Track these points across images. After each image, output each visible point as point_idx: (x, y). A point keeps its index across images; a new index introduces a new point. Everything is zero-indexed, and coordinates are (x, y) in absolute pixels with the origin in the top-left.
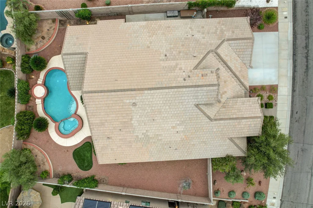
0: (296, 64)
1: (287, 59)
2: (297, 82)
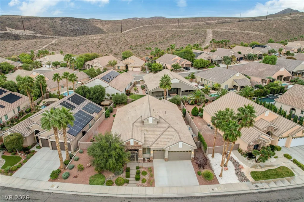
0: (174, 199)
1: (177, 193)
2: (158, 200)
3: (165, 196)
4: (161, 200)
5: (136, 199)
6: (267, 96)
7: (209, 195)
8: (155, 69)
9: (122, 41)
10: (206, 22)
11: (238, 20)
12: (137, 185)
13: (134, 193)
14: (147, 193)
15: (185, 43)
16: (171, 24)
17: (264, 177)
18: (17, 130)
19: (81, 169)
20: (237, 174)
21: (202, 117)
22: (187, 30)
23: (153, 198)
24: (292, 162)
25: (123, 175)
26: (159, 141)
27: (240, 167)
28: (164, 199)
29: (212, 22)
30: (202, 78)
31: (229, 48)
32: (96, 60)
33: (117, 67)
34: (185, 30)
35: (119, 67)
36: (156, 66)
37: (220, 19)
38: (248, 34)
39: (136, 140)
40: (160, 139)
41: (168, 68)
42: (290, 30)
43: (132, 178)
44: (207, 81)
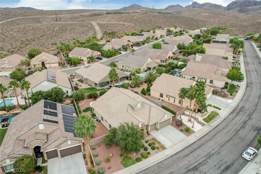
3: (177, 151)
4: (178, 154)
5: (165, 161)
6: (171, 72)
7: (196, 140)
8: (75, 62)
9: (7, 36)
10: (80, 14)
11: (106, 12)
12: (157, 153)
13: (160, 158)
14: (167, 155)
15: (80, 36)
16: (47, 16)
17: (210, 120)
18: (17, 153)
19: (108, 160)
20: (198, 123)
21: (149, 95)
22: (72, 23)
23: (173, 155)
24: (213, 108)
25: (142, 151)
26: (152, 118)
27: (197, 119)
28: (179, 153)
29: (85, 13)
30: (123, 65)
31: (117, 37)
32: (2, 61)
33: (33, 66)
34: (70, 23)
35: (36, 66)
36: (76, 60)
37: (91, 11)
38: (123, 25)
39: (143, 122)
40: (151, 117)
41: (84, 60)
42: (146, 21)
43: (150, 150)
44: (128, 67)
